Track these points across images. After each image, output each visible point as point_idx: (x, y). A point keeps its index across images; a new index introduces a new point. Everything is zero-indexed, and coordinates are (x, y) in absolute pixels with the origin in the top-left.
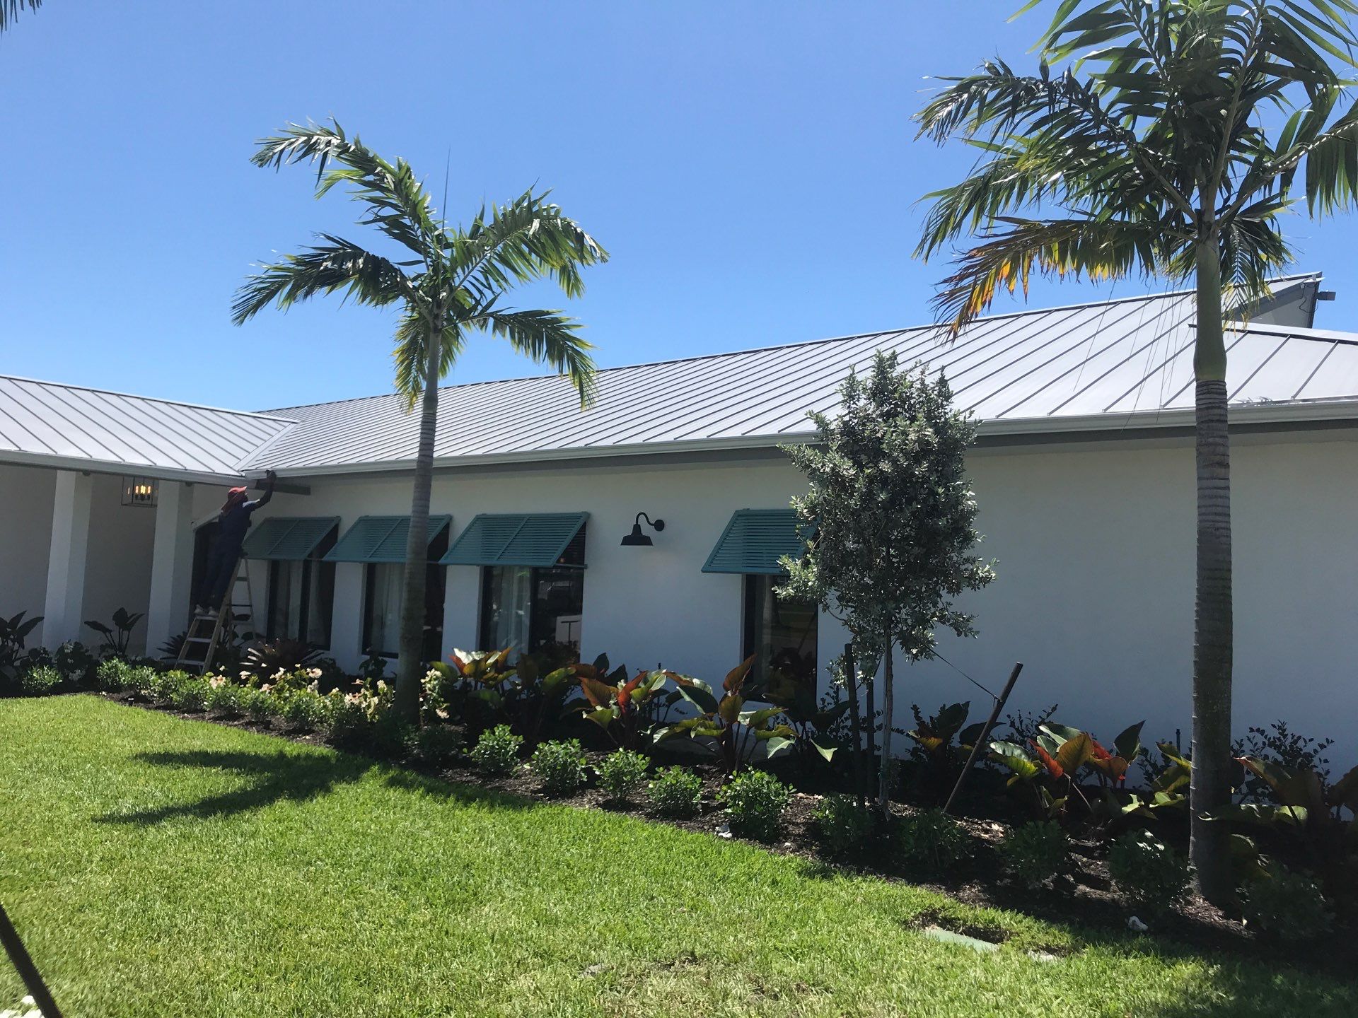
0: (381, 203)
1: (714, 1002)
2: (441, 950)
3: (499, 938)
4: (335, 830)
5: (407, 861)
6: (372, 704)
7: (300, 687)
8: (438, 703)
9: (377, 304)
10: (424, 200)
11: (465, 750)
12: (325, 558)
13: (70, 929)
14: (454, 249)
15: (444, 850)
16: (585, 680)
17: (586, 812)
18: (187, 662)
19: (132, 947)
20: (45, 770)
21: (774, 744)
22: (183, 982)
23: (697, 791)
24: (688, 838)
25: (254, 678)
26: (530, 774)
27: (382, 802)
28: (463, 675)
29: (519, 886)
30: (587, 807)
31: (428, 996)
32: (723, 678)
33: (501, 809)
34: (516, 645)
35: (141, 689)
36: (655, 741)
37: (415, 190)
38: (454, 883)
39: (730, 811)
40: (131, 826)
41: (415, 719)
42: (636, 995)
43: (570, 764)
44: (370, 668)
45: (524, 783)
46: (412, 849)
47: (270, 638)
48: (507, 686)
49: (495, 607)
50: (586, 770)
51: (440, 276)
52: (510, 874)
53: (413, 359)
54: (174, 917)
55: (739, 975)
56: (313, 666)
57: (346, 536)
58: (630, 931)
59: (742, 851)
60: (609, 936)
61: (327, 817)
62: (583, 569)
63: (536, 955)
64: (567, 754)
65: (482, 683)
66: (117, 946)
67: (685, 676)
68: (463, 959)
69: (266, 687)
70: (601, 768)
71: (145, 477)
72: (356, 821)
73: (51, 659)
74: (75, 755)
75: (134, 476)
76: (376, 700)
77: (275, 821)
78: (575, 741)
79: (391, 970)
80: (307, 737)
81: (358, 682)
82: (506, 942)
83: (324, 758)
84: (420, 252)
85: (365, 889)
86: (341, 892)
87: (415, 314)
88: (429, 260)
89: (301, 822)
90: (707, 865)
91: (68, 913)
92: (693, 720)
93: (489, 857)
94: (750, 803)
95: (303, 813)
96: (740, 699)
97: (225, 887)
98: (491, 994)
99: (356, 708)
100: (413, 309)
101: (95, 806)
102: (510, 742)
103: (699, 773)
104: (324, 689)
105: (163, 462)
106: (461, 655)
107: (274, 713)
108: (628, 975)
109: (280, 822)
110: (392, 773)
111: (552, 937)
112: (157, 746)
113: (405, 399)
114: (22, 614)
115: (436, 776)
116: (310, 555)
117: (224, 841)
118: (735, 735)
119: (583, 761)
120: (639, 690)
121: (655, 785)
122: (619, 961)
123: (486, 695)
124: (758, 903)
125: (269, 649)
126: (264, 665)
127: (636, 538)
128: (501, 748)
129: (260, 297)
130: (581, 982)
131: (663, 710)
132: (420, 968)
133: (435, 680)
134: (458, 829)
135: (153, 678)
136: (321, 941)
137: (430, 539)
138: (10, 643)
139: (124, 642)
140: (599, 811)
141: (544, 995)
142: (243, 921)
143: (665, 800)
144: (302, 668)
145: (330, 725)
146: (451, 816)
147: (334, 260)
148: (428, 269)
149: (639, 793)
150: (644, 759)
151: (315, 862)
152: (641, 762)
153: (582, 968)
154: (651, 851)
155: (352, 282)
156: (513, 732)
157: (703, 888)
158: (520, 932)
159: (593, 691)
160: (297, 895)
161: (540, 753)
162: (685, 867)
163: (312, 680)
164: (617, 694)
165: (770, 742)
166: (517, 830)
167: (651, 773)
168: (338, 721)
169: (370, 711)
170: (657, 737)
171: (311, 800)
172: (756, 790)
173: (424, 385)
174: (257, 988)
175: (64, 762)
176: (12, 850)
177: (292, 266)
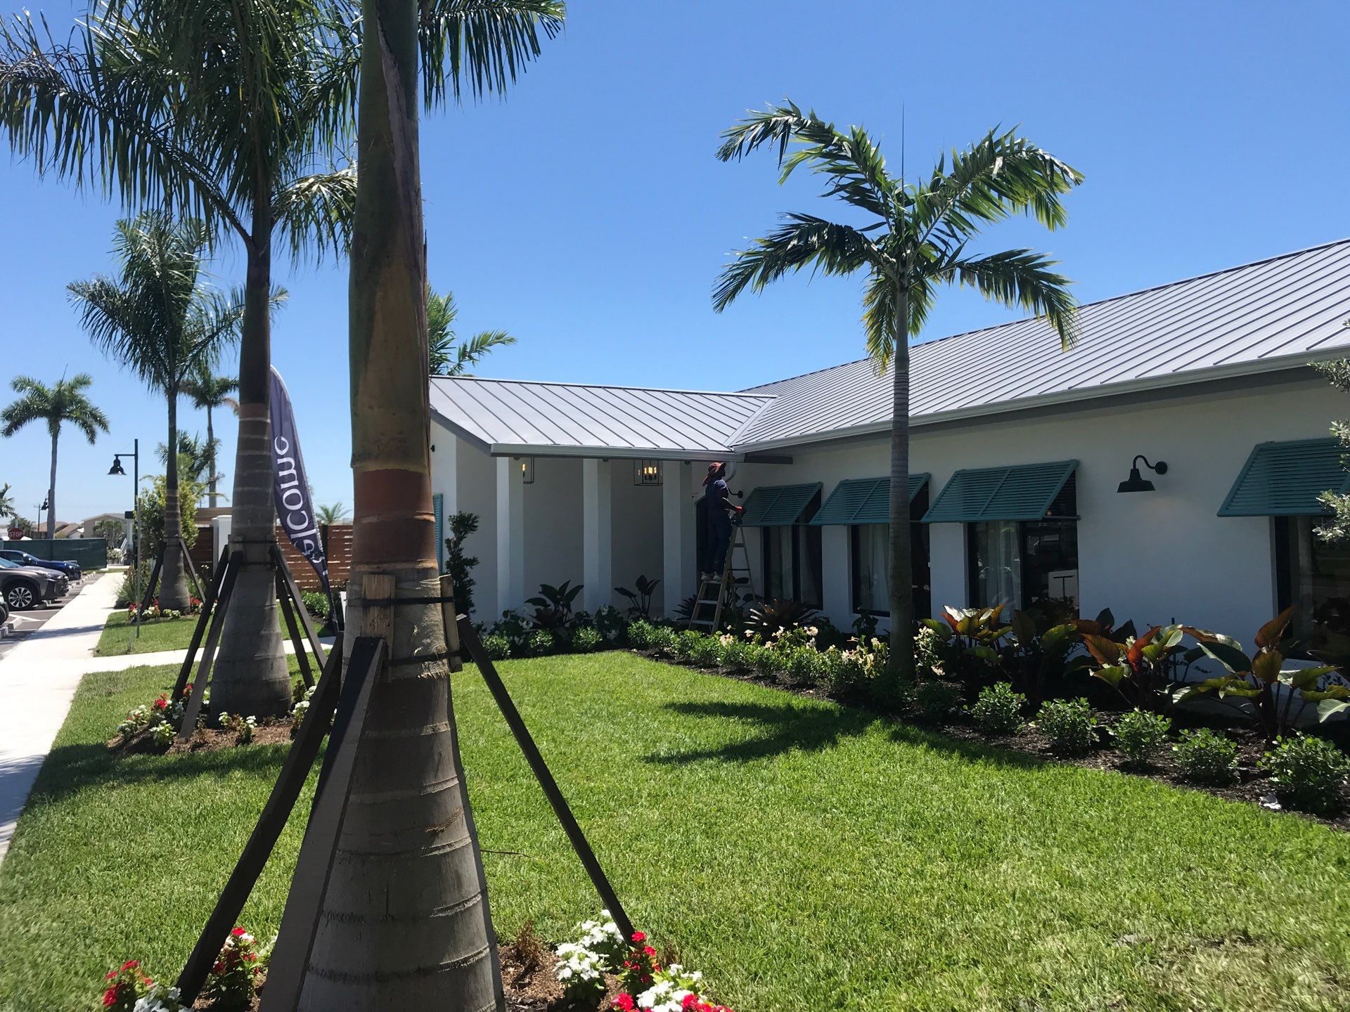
0: (842, 171)
1: (1276, 987)
2: (961, 902)
3: (1021, 896)
4: (846, 780)
5: (919, 813)
6: (868, 660)
7: (799, 644)
8: (933, 660)
9: (843, 272)
10: (880, 161)
11: (966, 707)
12: (812, 523)
13: (631, 854)
14: (915, 204)
15: (954, 804)
16: (1089, 637)
17: (1102, 773)
18: (699, 622)
19: (681, 875)
20: (597, 716)
21: (1326, 707)
22: (727, 909)
23: (1233, 757)
24: (1224, 807)
25: (758, 636)
26: (1036, 733)
27: (887, 756)
28: (956, 632)
29: (1036, 845)
30: (1102, 768)
31: (953, 947)
32: (1254, 633)
33: (1008, 767)
34: (1008, 602)
35: (663, 647)
36: (1175, 701)
37: (872, 154)
38: (967, 838)
39: (1276, 780)
40: (669, 766)
41: (911, 675)
42: (1181, 971)
43: (1079, 723)
44: (862, 627)
45: (1030, 742)
46: (922, 802)
47: (767, 598)
48: (1003, 643)
49: (980, 564)
50: (1098, 730)
51: (904, 235)
52: (1025, 833)
53: (882, 321)
54: (713, 850)
55: (1306, 962)
56: (810, 624)
57: (830, 499)
58: (1168, 902)
59: (1296, 825)
60: (1144, 906)
61: (838, 767)
62: (1075, 520)
63: (1062, 917)
64: (1075, 713)
65: (976, 640)
66: (669, 872)
67: (1206, 632)
68: (985, 915)
69: (768, 644)
70: (1114, 728)
71: (650, 459)
72: (865, 773)
73: (592, 621)
74: (618, 703)
75: (643, 459)
76: (871, 656)
77: (790, 769)
78: (1083, 700)
79: (914, 918)
80: (811, 691)
81: (853, 639)
82: (1028, 901)
83: (828, 712)
84: (882, 215)
85: (881, 838)
86: (858, 839)
87: (881, 276)
88: (890, 220)
89: (813, 771)
90: (1253, 837)
91: (628, 840)
92: (1219, 679)
93: (1001, 814)
94: (1301, 773)
95: (815, 762)
96: (1278, 656)
97: (753, 827)
98: (1017, 952)
99: (854, 664)
100: (879, 272)
101: (638, 748)
102: (1012, 699)
103: (1232, 737)
104: (821, 645)
105: (665, 445)
106: (953, 612)
107: (778, 668)
108: (1170, 949)
109: (794, 770)
110: (894, 728)
111: (1078, 900)
112: (682, 696)
113: (878, 361)
114: (567, 583)
115: (938, 731)
116: (797, 521)
117: (747, 785)
118: (1274, 698)
119: (1094, 721)
120: (1152, 646)
121: (1180, 749)
122: (1158, 933)
123: (982, 652)
124: (1323, 883)
125: (768, 609)
126: (765, 624)
127: (1135, 484)
128: (1003, 705)
129: (735, 283)
130: (1116, 950)
131: (1181, 669)
132: (942, 918)
133: (928, 637)
134: (966, 784)
135: (672, 636)
136: (844, 885)
137: (912, 496)
138: (561, 608)
139: (647, 607)
140: (1117, 773)
141: (1076, 959)
142: (771, 859)
143: (1193, 765)
144: (799, 626)
145: (831, 681)
146: (958, 771)
147: (799, 237)
148: (891, 229)
149: (1161, 756)
150: (1164, 720)
151: (831, 809)
152: (1161, 723)
153: (1116, 936)
154: (1183, 819)
155: (818, 256)
156: (1014, 690)
157: (1250, 863)
158: (1043, 892)
159: (1098, 648)
160: (818, 839)
161: (1046, 711)
162: (1226, 838)
163: (809, 638)
164: (1126, 652)
165: (1322, 705)
166: (1029, 788)
167: (1173, 735)
168: (838, 676)
169: (868, 666)
170: (1177, 697)
171: (821, 751)
172: (1307, 757)
173: (894, 344)
174: (792, 922)
175: (611, 710)
176: (578, 784)
177: (762, 250)
